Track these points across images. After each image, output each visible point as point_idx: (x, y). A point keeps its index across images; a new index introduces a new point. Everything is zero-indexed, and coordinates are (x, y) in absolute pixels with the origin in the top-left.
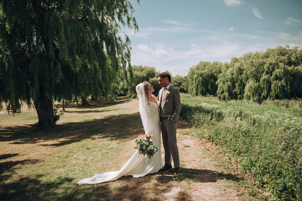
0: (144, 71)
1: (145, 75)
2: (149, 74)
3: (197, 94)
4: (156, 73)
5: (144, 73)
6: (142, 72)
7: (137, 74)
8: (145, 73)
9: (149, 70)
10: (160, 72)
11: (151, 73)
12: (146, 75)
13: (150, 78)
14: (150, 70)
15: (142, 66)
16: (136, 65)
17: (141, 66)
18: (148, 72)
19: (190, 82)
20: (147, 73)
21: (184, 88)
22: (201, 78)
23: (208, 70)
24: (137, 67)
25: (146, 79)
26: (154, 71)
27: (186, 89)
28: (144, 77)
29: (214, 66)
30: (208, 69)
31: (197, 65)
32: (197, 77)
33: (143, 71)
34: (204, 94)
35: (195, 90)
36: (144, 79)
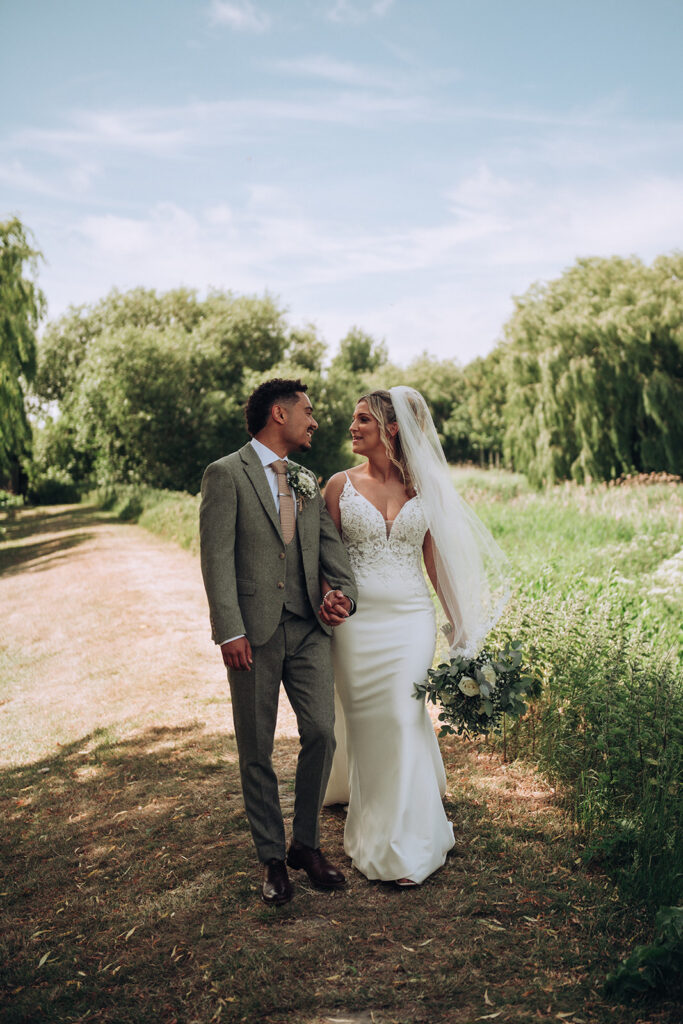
0: (205, 325)
1: (211, 350)
2: (241, 346)
3: (563, 472)
4: (286, 334)
5: (208, 335)
6: (189, 331)
7: (159, 343)
8: (214, 336)
9: (240, 315)
10: (313, 327)
11: (256, 335)
12: (218, 353)
13: (247, 371)
14: (247, 316)
15: (194, 292)
16: (148, 290)
17: (183, 291)
18: (236, 329)
19: (515, 392)
20: (230, 336)
21: (473, 436)
22: (586, 363)
23: (628, 308)
24: (158, 296)
25: (219, 377)
26: (271, 321)
27: (484, 438)
28: (206, 364)
29: (667, 285)
30: (629, 300)
31: (555, 284)
32: (565, 359)
33: (195, 322)
34: (607, 468)
35: (552, 443)
36: (206, 377)
